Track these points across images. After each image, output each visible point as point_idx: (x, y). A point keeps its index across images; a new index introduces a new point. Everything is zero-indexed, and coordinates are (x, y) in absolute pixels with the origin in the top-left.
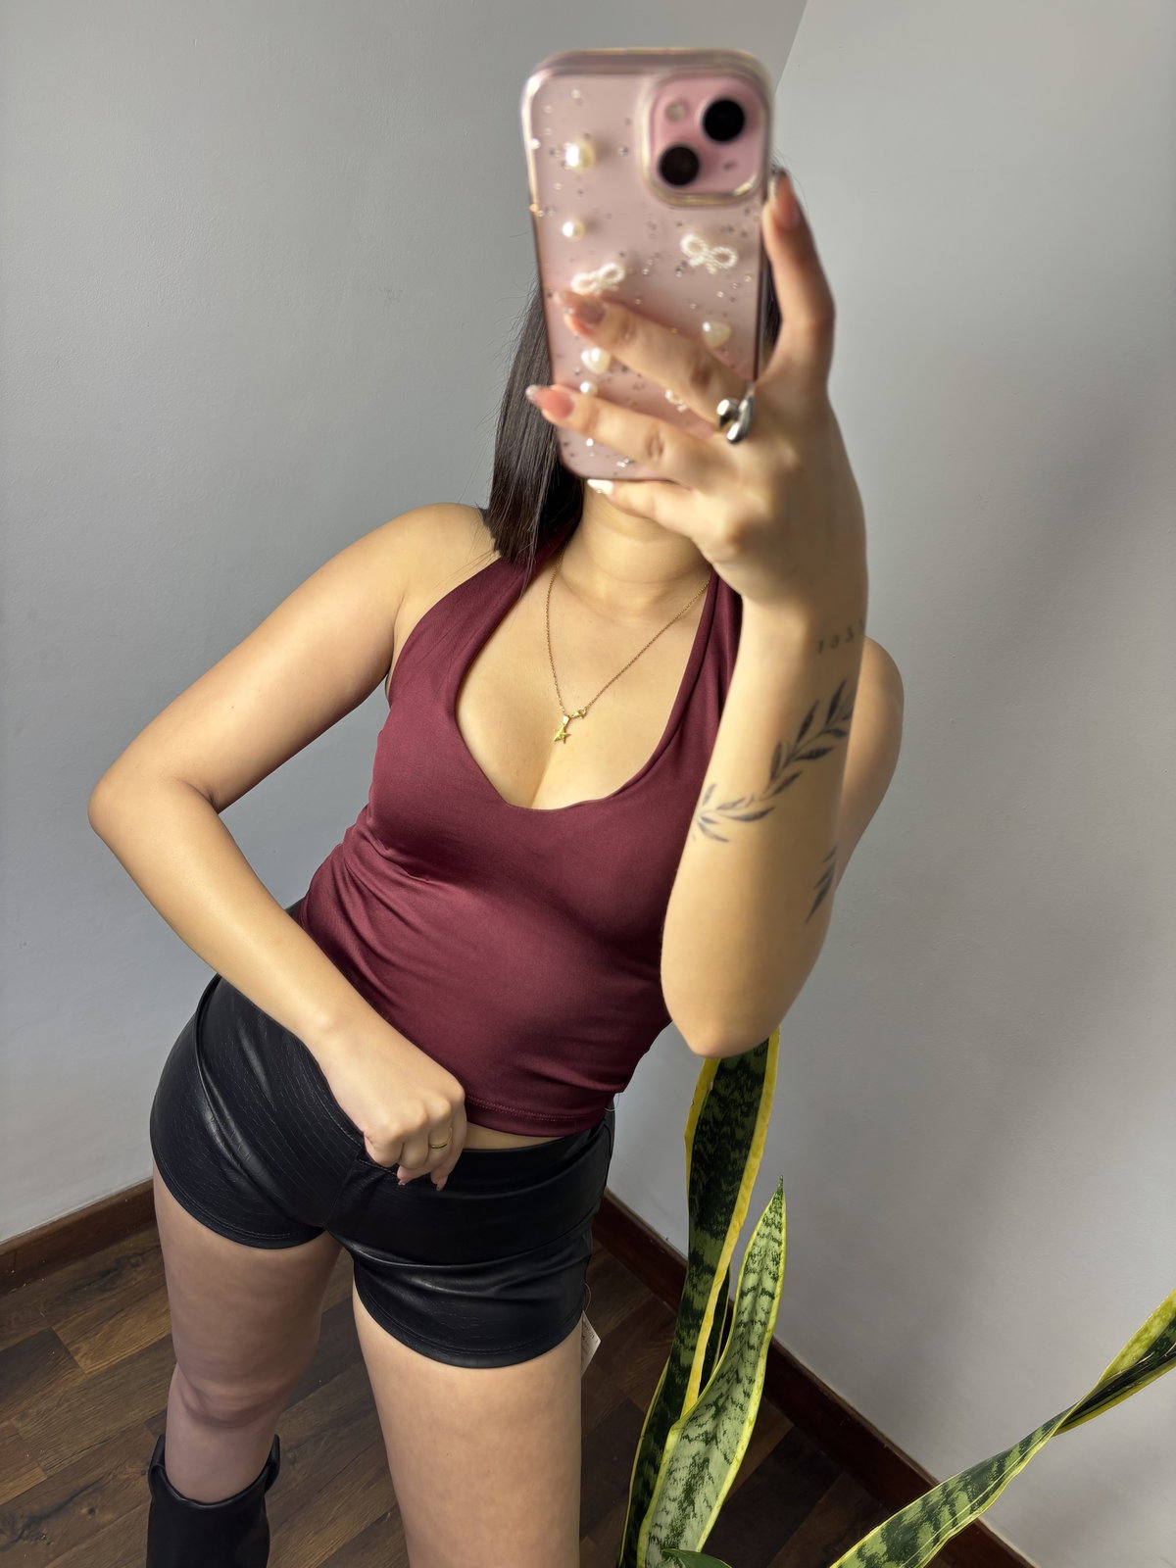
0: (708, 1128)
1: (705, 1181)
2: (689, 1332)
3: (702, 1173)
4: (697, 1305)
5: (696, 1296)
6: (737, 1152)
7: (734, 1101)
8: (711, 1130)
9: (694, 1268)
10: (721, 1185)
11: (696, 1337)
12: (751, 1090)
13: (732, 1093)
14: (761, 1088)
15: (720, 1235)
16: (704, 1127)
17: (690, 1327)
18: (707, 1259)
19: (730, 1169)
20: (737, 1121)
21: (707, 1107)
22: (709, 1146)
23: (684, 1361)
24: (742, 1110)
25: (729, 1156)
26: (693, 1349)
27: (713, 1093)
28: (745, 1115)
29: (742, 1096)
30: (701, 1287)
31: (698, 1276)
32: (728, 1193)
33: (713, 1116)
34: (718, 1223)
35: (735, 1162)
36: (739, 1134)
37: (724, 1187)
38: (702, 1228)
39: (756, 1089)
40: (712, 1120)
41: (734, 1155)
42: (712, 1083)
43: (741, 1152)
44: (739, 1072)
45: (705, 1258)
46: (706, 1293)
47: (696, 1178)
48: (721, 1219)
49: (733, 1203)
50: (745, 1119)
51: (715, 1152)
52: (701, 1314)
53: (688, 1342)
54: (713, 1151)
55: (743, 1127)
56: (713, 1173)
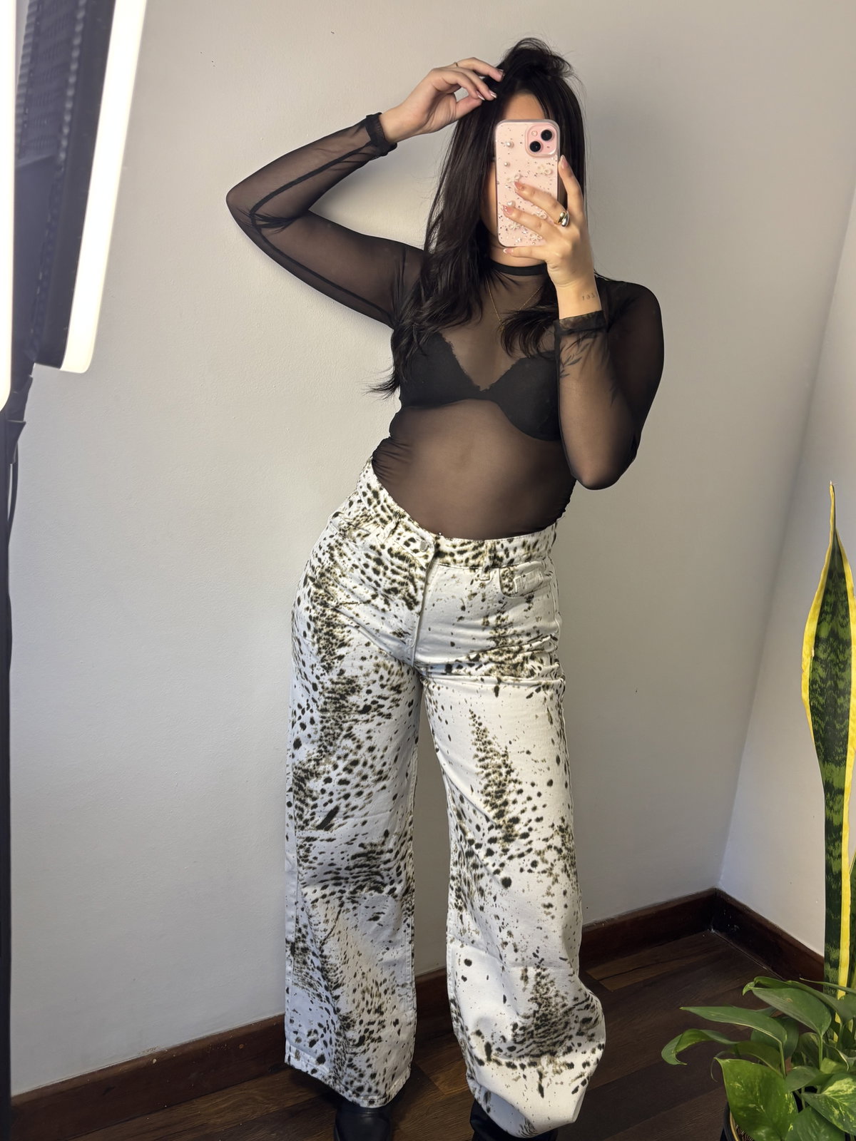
0: (817, 686)
1: (823, 725)
2: (834, 846)
3: (820, 721)
4: (836, 823)
5: (834, 815)
6: (842, 697)
7: (832, 661)
8: (820, 687)
9: (829, 795)
10: (835, 726)
11: (840, 847)
12: (843, 652)
13: (829, 656)
14: (851, 650)
15: (842, 762)
16: (814, 686)
17: (835, 841)
18: (836, 785)
19: (839, 711)
20: (837, 675)
21: (813, 670)
22: (820, 698)
23: (835, 869)
24: (840, 668)
25: (836, 702)
26: (840, 856)
27: (816, 658)
28: (843, 670)
29: (838, 657)
30: (836, 808)
31: (832, 799)
32: (842, 730)
33: (819, 676)
34: (838, 754)
35: (842, 705)
36: (841, 685)
37: (838, 726)
38: (828, 761)
39: (847, 651)
40: (818, 679)
41: (841, 701)
42: (813, 651)
43: (844, 698)
44: (831, 639)
45: (834, 784)
46: (840, 811)
47: (816, 728)
48: (840, 750)
49: (847, 736)
50: (843, 674)
51: (826, 701)
52: (840, 828)
53: (835, 853)
54: (824, 701)
55: (843, 679)
56: (827, 718)
